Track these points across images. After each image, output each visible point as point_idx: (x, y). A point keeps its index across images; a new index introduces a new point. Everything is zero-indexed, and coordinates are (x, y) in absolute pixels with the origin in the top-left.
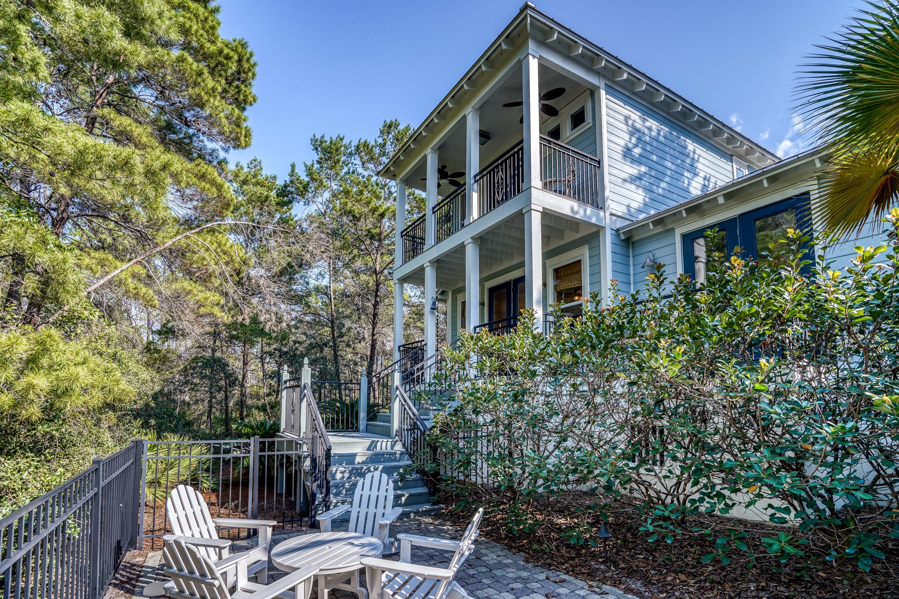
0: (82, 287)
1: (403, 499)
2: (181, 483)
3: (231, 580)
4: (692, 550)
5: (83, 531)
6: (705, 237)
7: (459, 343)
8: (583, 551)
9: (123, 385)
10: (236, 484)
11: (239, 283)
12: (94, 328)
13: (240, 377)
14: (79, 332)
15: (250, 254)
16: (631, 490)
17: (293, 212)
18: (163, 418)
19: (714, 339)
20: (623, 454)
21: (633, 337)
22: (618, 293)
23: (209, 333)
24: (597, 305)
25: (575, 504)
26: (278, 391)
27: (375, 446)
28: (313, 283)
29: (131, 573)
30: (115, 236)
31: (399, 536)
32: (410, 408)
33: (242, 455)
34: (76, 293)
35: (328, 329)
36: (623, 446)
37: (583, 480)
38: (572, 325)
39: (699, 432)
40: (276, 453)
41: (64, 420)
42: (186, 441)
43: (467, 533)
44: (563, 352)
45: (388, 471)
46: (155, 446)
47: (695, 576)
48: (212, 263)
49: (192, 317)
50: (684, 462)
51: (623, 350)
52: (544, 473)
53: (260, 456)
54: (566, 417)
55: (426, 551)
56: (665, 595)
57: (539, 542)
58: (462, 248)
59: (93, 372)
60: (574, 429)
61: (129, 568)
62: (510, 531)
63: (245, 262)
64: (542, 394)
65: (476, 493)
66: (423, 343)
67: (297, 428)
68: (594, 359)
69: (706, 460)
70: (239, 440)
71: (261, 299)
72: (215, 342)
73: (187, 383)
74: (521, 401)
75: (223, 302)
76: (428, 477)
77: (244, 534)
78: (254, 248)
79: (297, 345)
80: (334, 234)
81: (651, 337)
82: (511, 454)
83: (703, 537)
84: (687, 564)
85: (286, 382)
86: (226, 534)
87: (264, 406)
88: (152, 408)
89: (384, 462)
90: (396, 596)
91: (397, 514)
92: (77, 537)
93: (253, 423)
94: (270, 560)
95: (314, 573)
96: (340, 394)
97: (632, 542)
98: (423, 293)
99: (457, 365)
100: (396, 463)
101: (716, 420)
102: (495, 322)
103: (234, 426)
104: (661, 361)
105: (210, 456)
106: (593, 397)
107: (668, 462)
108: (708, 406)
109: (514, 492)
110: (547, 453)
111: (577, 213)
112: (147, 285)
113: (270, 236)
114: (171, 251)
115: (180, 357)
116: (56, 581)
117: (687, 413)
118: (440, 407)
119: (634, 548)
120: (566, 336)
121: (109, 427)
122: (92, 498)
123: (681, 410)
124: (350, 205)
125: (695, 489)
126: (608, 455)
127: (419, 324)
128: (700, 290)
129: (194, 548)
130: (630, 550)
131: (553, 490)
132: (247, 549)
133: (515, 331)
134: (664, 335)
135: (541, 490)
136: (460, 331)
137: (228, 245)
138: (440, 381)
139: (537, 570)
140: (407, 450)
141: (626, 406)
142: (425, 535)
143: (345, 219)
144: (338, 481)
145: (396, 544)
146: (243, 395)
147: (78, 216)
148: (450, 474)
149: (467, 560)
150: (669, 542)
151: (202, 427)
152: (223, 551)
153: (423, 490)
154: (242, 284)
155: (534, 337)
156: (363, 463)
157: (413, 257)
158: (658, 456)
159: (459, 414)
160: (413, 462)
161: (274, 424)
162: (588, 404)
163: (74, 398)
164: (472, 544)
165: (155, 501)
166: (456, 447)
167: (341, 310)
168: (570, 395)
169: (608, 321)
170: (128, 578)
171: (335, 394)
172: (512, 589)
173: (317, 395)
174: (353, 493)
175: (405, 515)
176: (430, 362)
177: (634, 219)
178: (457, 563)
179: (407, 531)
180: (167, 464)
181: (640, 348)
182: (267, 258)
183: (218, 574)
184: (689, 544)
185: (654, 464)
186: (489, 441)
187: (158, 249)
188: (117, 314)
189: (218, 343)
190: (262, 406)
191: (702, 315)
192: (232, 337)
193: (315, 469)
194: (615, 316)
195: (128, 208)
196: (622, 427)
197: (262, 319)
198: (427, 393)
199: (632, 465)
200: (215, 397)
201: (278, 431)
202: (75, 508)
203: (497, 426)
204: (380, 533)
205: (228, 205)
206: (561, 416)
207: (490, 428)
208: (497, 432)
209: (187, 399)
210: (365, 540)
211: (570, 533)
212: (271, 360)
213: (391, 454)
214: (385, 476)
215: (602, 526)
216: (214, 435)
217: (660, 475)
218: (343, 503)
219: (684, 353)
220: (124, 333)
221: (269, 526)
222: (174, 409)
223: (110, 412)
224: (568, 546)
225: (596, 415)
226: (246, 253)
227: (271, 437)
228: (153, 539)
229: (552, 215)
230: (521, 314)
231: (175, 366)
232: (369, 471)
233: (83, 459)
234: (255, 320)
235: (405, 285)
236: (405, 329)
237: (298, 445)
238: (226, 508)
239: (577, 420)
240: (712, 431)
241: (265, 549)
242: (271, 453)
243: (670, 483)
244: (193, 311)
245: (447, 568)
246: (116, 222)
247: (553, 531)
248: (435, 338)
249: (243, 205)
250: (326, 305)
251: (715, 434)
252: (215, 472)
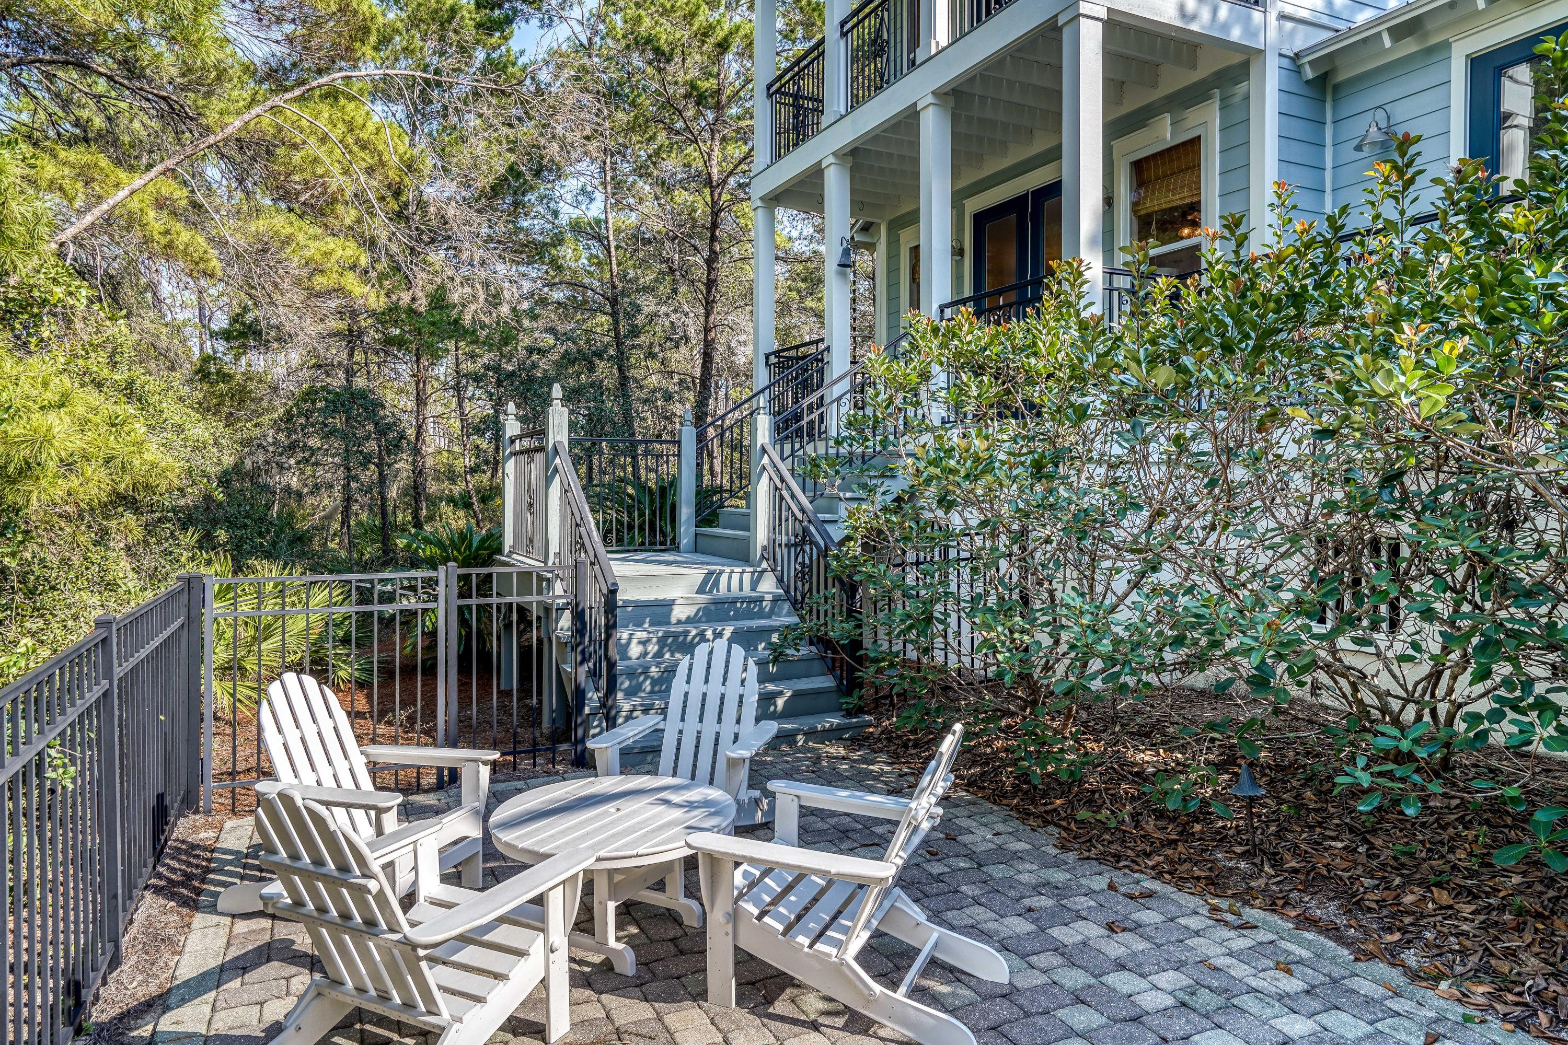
0: (43, 230)
1: (780, 702)
2: (289, 668)
3: (404, 879)
4: (1471, 834)
5: (82, 774)
6: (1534, 59)
7: (905, 344)
8: (1198, 827)
9: (153, 453)
10: (408, 671)
11: (400, 216)
12: (79, 325)
13: (411, 432)
14: (46, 334)
15: (421, 147)
16: (1316, 688)
17: (515, 45)
18: (245, 526)
19: (1547, 320)
20: (1299, 602)
21: (1326, 320)
22: (1292, 214)
23: (338, 334)
24: (1240, 245)
25: (1177, 718)
26: (496, 463)
27: (716, 584)
28: (568, 212)
29: (190, 864)
30: (111, 111)
31: (773, 785)
32: (793, 496)
33: (421, 606)
34: (31, 246)
35: (602, 318)
36: (1296, 584)
37: (1200, 661)
38: (1175, 296)
39: (1495, 552)
40: (495, 600)
41: (26, 532)
42: (298, 577)
43: (926, 780)
44: (1154, 360)
45: (746, 639)
46: (229, 588)
47: (1476, 897)
48: (336, 169)
49: (296, 296)
50: (1452, 624)
51: (1301, 353)
52: (1106, 646)
53: (460, 608)
54: (1159, 514)
55: (832, 821)
56: (1397, 936)
57: (1092, 803)
58: (911, 116)
59: (83, 425)
60: (1177, 544)
61: (186, 852)
62: (1024, 777)
63: (410, 167)
64: (1100, 462)
65: (946, 688)
66: (822, 347)
67: (538, 543)
68: (1230, 377)
69: (1512, 619)
70: (413, 573)
71: (451, 252)
72: (351, 355)
73: (292, 447)
74: (1051, 477)
75: (364, 260)
76: (835, 652)
77: (429, 780)
78: (430, 134)
79: (535, 357)
80: (613, 94)
81: (1377, 320)
82: (1025, 600)
83: (1497, 806)
84: (1455, 867)
85: (512, 442)
86: (390, 780)
87: (467, 495)
88: (220, 505)
89: (736, 618)
90: (767, 919)
91: (768, 737)
92: (71, 787)
93: (444, 535)
94: (487, 838)
95: (584, 865)
96: (635, 466)
97: (1317, 810)
98: (820, 230)
99: (900, 396)
100: (763, 622)
101: (1540, 521)
102: (989, 295)
103: (401, 543)
104: (1402, 379)
105: (351, 609)
106: (1225, 467)
107: (1409, 626)
108: (1521, 487)
109: (1034, 688)
110: (1110, 599)
111: (1193, 18)
112: (191, 225)
113: (466, 104)
114: (241, 144)
115: (275, 389)
116: (29, 882)
117: (1462, 504)
118: (861, 494)
119: (1320, 824)
120: (1161, 321)
121: (128, 548)
122: (97, 701)
123: (1447, 497)
124: (647, 22)
125: (1479, 688)
126: (1259, 603)
127: (810, 303)
128: (1514, 198)
129: (322, 810)
130: (1311, 828)
131: (1125, 685)
132: (438, 811)
133: (1038, 313)
134: (1411, 314)
135: (1096, 685)
136: (907, 315)
137: (371, 127)
138: (861, 432)
139: (1088, 867)
140: (787, 592)
141: (1306, 489)
142: (829, 784)
143: (636, 59)
144: (634, 662)
145: (765, 802)
146: (418, 472)
147: (20, 63)
148: (885, 645)
149: (925, 842)
150: (1411, 812)
151: (332, 545)
152: (385, 817)
153: (825, 682)
154: (407, 219)
155: (1083, 326)
156: (689, 621)
157: (796, 145)
158: (1384, 609)
159: (907, 507)
160: (802, 618)
161: (490, 535)
162: (1212, 483)
163: (44, 483)
164: (938, 804)
165: (234, 710)
166: (900, 584)
167: (631, 274)
168: (1168, 463)
169: (1263, 285)
170: (185, 873)
171: (624, 468)
172: (1030, 910)
173: (583, 469)
174: (668, 690)
175: (785, 737)
176: (837, 390)
177: (1342, 26)
178: (902, 848)
179: (788, 775)
180: (257, 629)
181: (1346, 346)
182: (462, 155)
183: (376, 867)
184: (1461, 819)
185: (1375, 627)
186: (974, 570)
187: (211, 140)
188: (128, 294)
189: (358, 357)
190: (462, 497)
191: (1514, 261)
192: (389, 341)
193: (583, 636)
194: (1282, 271)
195: (133, 41)
196: (1295, 539)
197: (455, 297)
198: (833, 461)
199: (1317, 629)
200: (356, 478)
201: (499, 551)
202: (62, 723)
203: (994, 535)
204: (729, 778)
205: (366, 30)
206: (1146, 513)
207: (978, 541)
208: (994, 549)
209: (294, 483)
210: (696, 794)
211: (1166, 785)
212: (478, 393)
213: (751, 601)
214: (738, 651)
215: (1243, 772)
216: (357, 564)
217: (1390, 654)
218: (646, 710)
219: (1462, 358)
220: (148, 339)
221: (485, 763)
222: (269, 507)
223: (128, 514)
224: (1160, 815)
225: (1233, 510)
226: (412, 145)
227: (483, 565)
228: (233, 792)
229: (1130, 27)
230: (1052, 273)
231: (266, 411)
232: (704, 639)
233: (75, 618)
234: (439, 301)
235: (779, 212)
236: (780, 315)
237: (540, 582)
238: (389, 723)
239: (1185, 522)
240: (1529, 549)
241: (476, 812)
242: (482, 601)
243: (1415, 673)
244: (298, 282)
245: (881, 858)
246: (110, 78)
247: (1123, 778)
248: (848, 332)
249: (398, 32)
250: (599, 264)
251: (1537, 558)
252: (363, 644)
